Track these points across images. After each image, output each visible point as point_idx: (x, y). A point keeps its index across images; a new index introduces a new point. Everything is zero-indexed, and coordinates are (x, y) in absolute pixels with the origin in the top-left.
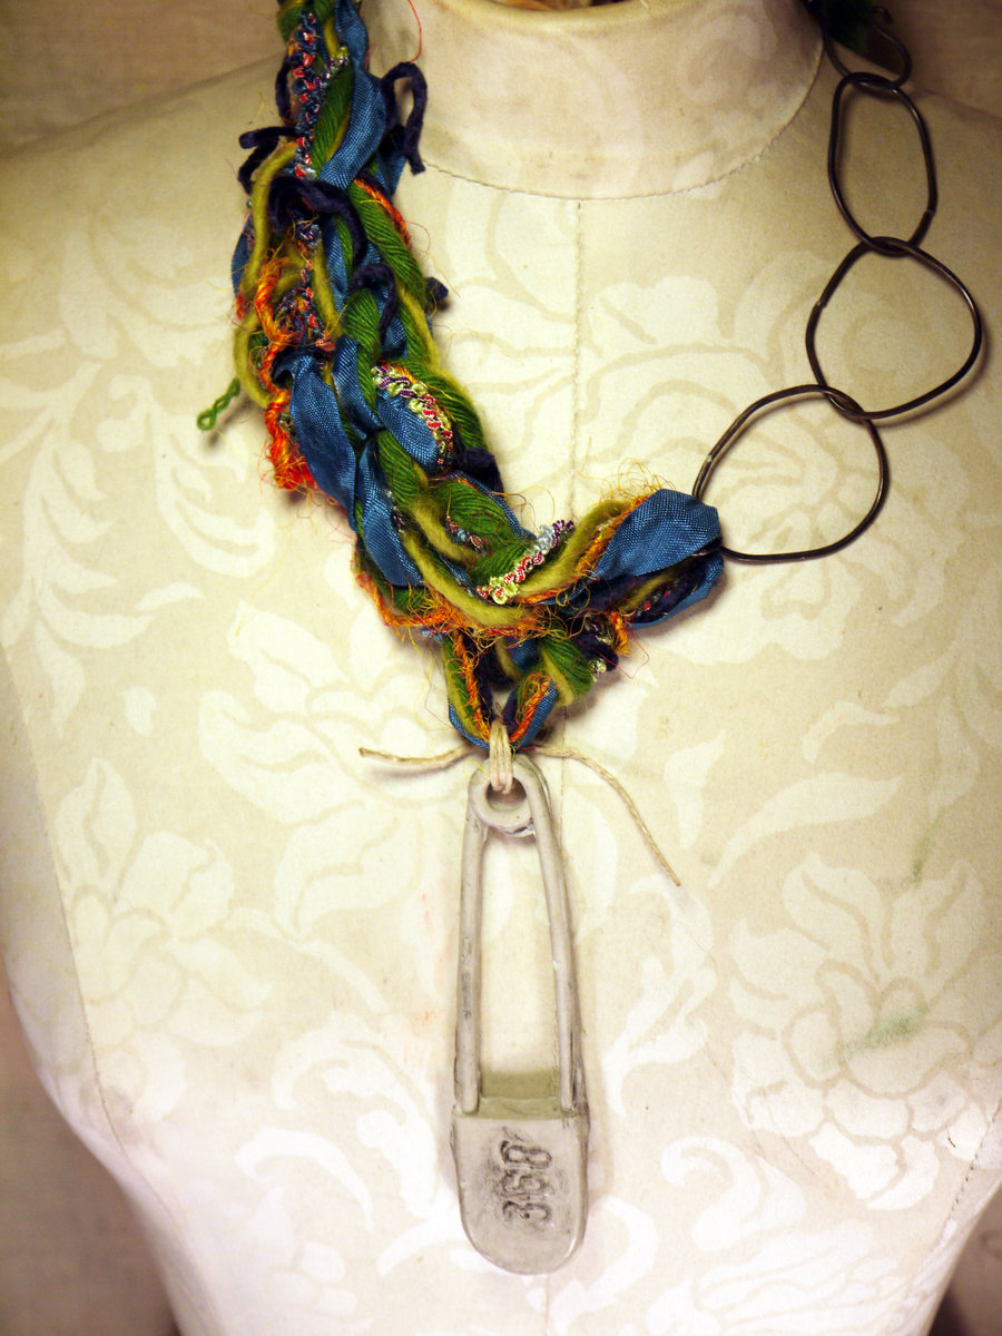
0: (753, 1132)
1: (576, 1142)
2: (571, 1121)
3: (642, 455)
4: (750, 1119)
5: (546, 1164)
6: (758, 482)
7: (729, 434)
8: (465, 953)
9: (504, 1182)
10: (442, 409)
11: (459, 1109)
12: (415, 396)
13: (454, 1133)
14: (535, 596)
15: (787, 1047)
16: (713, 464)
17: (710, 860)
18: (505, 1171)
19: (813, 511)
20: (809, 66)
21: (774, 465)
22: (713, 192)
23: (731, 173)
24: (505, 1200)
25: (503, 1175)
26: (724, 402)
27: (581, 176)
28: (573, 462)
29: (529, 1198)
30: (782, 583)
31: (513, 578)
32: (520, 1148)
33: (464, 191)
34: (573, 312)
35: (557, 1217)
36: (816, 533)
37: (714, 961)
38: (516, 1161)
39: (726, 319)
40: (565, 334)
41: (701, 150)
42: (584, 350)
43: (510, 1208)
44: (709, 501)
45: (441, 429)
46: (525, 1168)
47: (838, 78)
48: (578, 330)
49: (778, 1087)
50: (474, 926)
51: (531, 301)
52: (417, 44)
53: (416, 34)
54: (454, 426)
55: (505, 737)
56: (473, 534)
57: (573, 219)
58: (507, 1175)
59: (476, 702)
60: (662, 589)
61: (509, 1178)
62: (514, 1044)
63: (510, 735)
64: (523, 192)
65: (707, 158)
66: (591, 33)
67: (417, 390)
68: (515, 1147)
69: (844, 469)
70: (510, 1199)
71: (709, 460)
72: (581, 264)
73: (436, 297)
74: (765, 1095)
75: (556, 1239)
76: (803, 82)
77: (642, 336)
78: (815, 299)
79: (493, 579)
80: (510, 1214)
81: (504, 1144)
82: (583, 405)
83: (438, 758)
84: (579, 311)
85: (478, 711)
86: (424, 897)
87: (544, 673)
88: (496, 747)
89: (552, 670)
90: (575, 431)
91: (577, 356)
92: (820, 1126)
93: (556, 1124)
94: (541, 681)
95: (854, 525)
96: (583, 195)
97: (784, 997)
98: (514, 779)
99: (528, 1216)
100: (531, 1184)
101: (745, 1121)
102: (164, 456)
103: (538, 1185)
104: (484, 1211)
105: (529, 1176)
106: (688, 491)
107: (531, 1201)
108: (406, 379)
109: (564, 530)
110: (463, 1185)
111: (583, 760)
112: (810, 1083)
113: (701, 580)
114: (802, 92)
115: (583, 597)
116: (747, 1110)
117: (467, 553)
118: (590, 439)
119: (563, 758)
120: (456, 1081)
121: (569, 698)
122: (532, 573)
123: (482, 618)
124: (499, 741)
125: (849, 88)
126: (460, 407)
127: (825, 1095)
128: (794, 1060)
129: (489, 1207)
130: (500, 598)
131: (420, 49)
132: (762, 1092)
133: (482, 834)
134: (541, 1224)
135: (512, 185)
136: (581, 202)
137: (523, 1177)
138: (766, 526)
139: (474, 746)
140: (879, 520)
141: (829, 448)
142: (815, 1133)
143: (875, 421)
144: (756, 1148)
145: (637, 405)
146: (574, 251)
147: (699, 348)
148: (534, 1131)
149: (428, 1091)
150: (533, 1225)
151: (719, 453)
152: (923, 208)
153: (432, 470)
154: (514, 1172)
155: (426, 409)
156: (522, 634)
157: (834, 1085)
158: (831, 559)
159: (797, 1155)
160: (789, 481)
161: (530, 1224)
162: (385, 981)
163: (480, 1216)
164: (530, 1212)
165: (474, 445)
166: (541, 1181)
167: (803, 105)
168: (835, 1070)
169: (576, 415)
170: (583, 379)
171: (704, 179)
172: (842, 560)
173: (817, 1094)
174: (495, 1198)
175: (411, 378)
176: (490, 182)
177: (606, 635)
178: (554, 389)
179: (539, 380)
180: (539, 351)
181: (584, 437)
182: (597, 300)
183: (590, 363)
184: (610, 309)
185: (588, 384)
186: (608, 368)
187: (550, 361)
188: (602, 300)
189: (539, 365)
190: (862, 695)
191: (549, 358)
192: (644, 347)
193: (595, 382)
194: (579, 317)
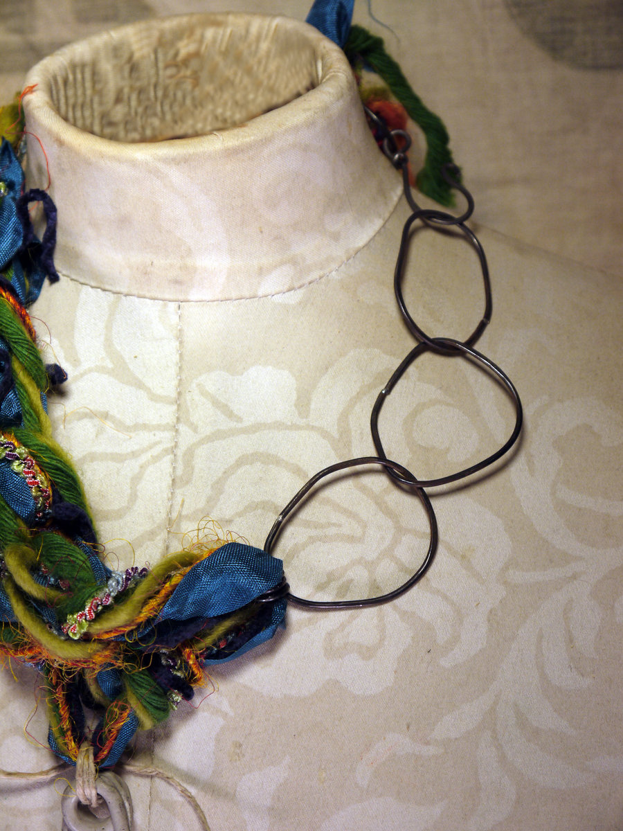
3: (228, 514)
6: (325, 539)
7: (299, 497)
10: (42, 470)
12: (18, 459)
14: (107, 633)
16: (284, 522)
19: (371, 565)
20: (386, 204)
21: (339, 525)
22: (294, 298)
23: (310, 283)
26: (298, 471)
27: (177, 282)
28: (170, 520)
30: (343, 626)
31: (84, 617)
33: (89, 295)
34: (174, 395)
36: (374, 585)
39: (303, 402)
40: (167, 413)
41: (282, 263)
42: (182, 426)
44: (278, 554)
45: (39, 487)
47: (410, 213)
48: (178, 410)
51: (139, 385)
52: (47, 175)
53: (46, 167)
54: (53, 484)
55: (92, 757)
56: (61, 578)
57: (174, 319)
59: (66, 725)
60: (236, 630)
63: (96, 755)
64: (134, 295)
65: (287, 270)
66: (174, 160)
67: (20, 454)
69: (400, 530)
72: (181, 355)
73: (55, 381)
76: (380, 217)
77: (230, 414)
78: (381, 388)
79: (69, 617)
82: (179, 472)
84: (180, 394)
85: (69, 733)
87: (127, 701)
88: (82, 767)
89: (133, 702)
90: (172, 493)
91: (176, 431)
94: (123, 709)
95: (408, 578)
96: (181, 298)
98: (98, 794)
106: (261, 546)
108: (10, 443)
109: (136, 576)
111: (167, 779)
113: (268, 623)
114: (378, 223)
115: (150, 635)
117: (53, 593)
118: (183, 501)
119: (152, 777)
121: (148, 723)
122: (102, 612)
123: (60, 652)
124: (85, 761)
125: (417, 222)
126: (58, 469)
130: (74, 634)
131: (49, 179)
135: (125, 290)
136: (180, 302)
138: (331, 577)
139: (64, 765)
140: (429, 574)
141: (389, 513)
143: (427, 490)
145: (225, 472)
146: (176, 344)
147: (279, 426)
151: (290, 512)
152: (479, 316)
153: (31, 521)
155: (27, 470)
156: (97, 667)
158: (387, 607)
160: (351, 539)
165: (72, 502)
167: (379, 232)
169: (173, 480)
170: (181, 450)
171: (286, 287)
172: (395, 608)
175: (16, 444)
176: (107, 287)
177: (180, 669)
178: (156, 459)
179: (144, 451)
180: (145, 427)
181: (179, 499)
182: (194, 385)
183: (187, 437)
184: (204, 393)
185: (185, 454)
186: (201, 442)
187: (154, 435)
188: (198, 385)
189: (144, 438)
190: (411, 728)
191: (153, 433)
192: (233, 424)
193: (190, 453)
194: (179, 400)
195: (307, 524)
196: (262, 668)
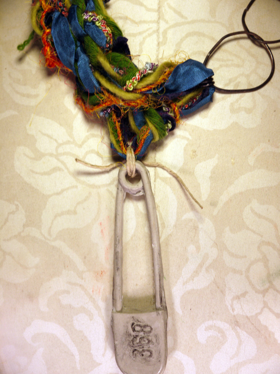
0: (234, 316)
1: (162, 321)
2: (160, 312)
4: (233, 310)
5: (150, 332)
6: (227, 66)
7: (215, 46)
8: (117, 243)
9: (133, 341)
10: (108, 26)
11: (114, 310)
12: (98, 20)
13: (112, 321)
14: (144, 88)
15: (247, 277)
17: (214, 204)
18: (133, 336)
19: (248, 76)
21: (232, 60)
24: (133, 349)
25: (133, 337)
26: (213, 39)
29: (143, 347)
30: (237, 101)
31: (135, 79)
32: (139, 326)
34: (157, 8)
35: (155, 355)
36: (249, 84)
37: (216, 244)
38: (138, 331)
39: (213, 12)
40: (154, 16)
42: (161, 21)
43: (135, 352)
45: (108, 33)
46: (142, 334)
48: (159, 14)
49: (244, 294)
50: (120, 232)
51: (141, 4)
54: (113, 33)
55: (133, 152)
56: (121, 69)
58: (134, 337)
59: (121, 138)
60: (192, 99)
61: (135, 339)
62: (137, 285)
63: (135, 151)
67: (99, 18)
68: (137, 325)
69: (258, 63)
70: (136, 348)
71: (209, 55)
74: (239, 298)
75: (154, 364)
77: (182, 16)
78: (244, 7)
80: (136, 355)
81: (133, 324)
82: (161, 40)
83: (107, 166)
84: (159, 8)
85: (122, 142)
86: (101, 224)
87: (148, 126)
89: (151, 125)
90: (158, 49)
91: (159, 23)
92: (262, 310)
93: (154, 314)
94: (147, 129)
95: (263, 82)
97: (245, 257)
98: (136, 169)
99: (143, 355)
100: (144, 341)
101: (231, 311)
102: (6, 69)
103: (147, 341)
104: (125, 354)
105: (144, 337)
107: (144, 349)
108: (94, 14)
110: (116, 343)
111: (163, 168)
112: (257, 292)
115: (162, 91)
116: (232, 306)
118: (164, 51)
119: (155, 167)
120: (113, 299)
121: (157, 138)
122: (143, 77)
123: (123, 97)
124: (130, 155)
127: (264, 296)
128: (250, 283)
129: (127, 352)
130: (130, 88)
132: (238, 298)
133: (124, 195)
134: (149, 359)
137: (141, 338)
138: (230, 81)
140: (272, 80)
141: (253, 56)
142: (260, 313)
143: (270, 45)
144: (236, 323)
145: (181, 40)
147: (203, 21)
148: (144, 318)
149: (102, 305)
150: (145, 359)
151: (212, 53)
154: (137, 336)
155: (102, 24)
156: (139, 105)
157: (267, 292)
158: (255, 93)
159: (253, 324)
160: (238, 66)
161: (144, 359)
162: (85, 258)
163: (123, 356)
164: (144, 353)
166: (148, 339)
168: (267, 285)
169: (158, 43)
170: (161, 30)
173: (261, 296)
174: (129, 348)
177: (171, 112)
178: (150, 35)
179: (144, 32)
180: (145, 22)
181: (161, 51)
182: (166, 3)
183: (163, 26)
184: (170, 7)
185: (163, 33)
186: (170, 27)
187: (149, 25)
188: (167, 4)
189: (145, 27)
190: (270, 141)
191: (148, 24)
192: (183, 20)
193: (165, 32)
194: (159, 10)
195: (218, 60)
196: (203, 118)
